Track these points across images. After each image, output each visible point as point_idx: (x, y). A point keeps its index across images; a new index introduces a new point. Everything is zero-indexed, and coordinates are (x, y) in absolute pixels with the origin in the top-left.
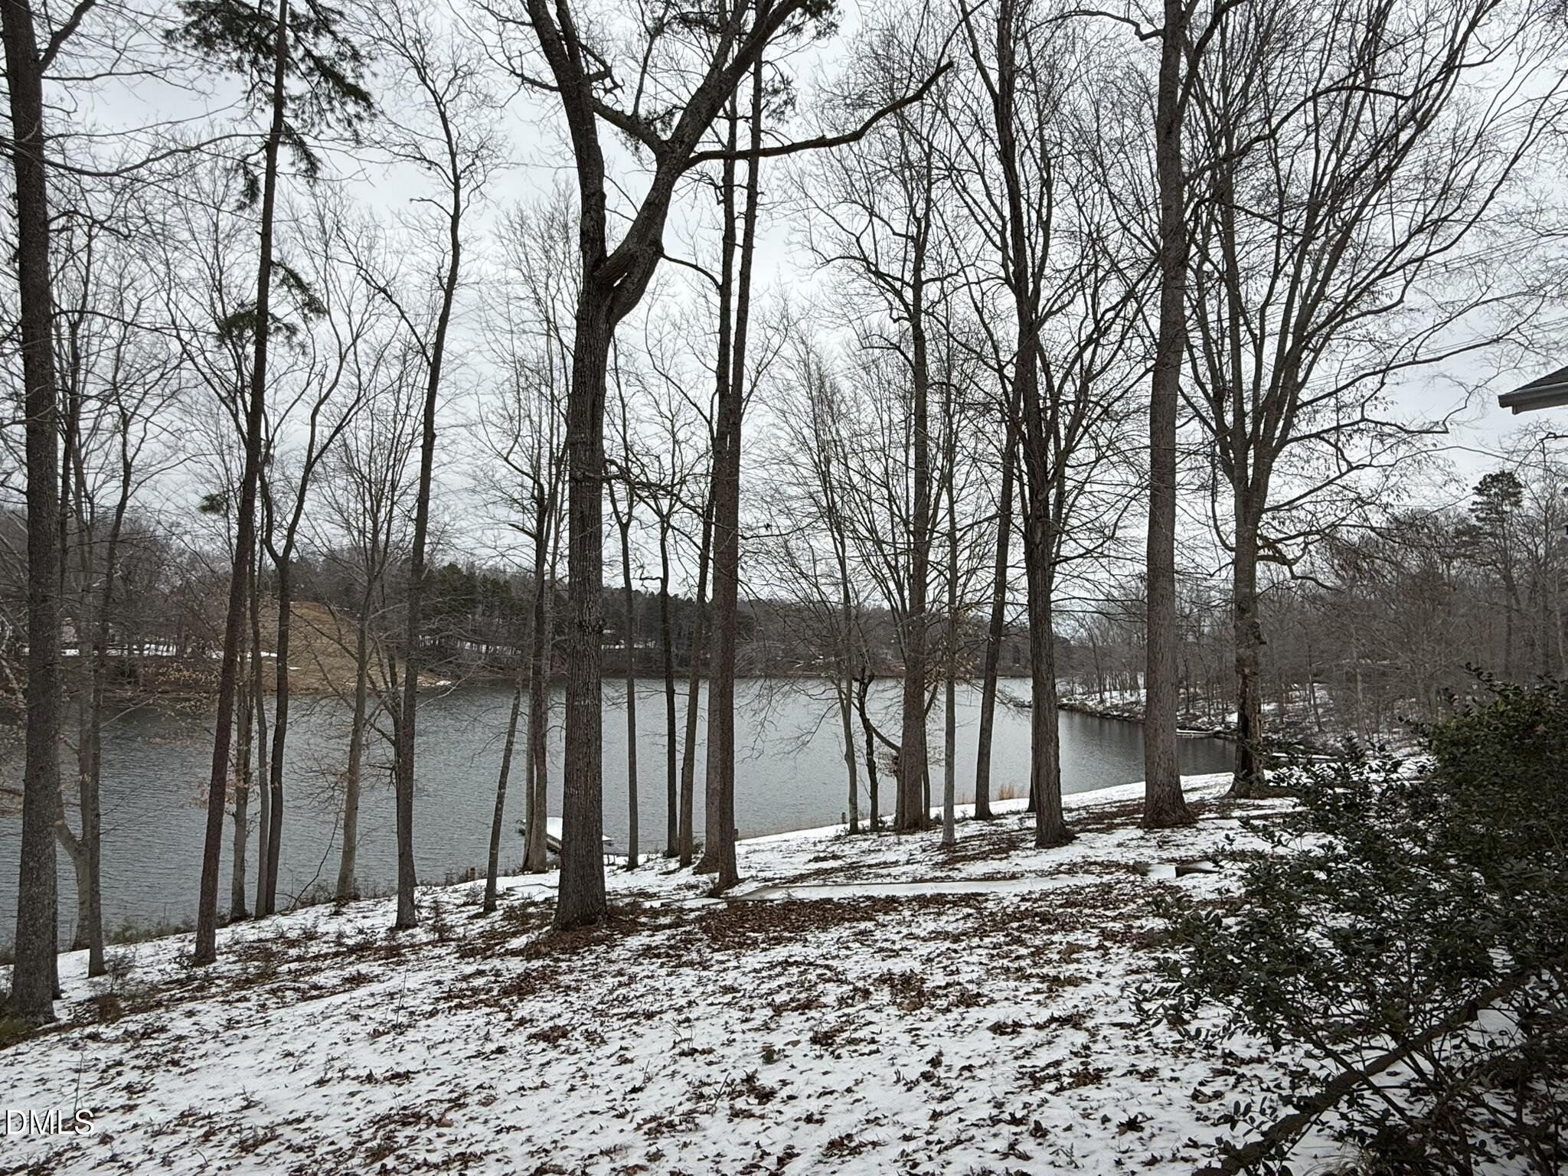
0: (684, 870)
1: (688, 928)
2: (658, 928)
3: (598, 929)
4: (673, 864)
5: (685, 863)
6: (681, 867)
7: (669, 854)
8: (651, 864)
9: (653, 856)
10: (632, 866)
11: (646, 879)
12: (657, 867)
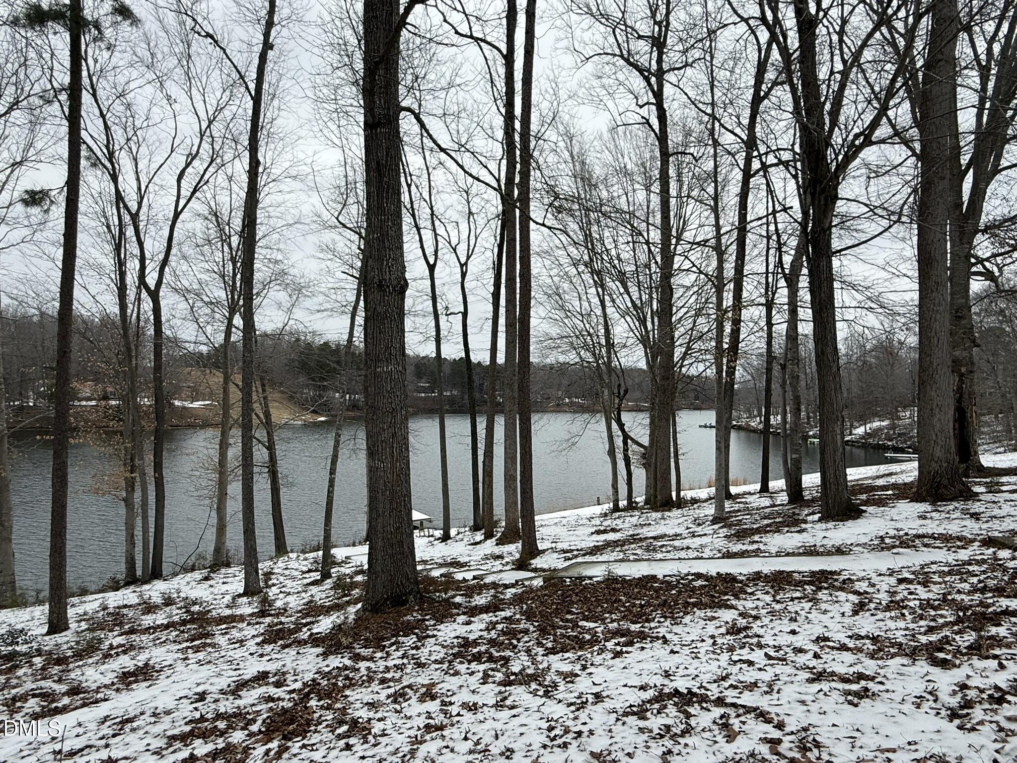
0: (489, 541)
1: (508, 613)
2: (474, 611)
3: (410, 611)
4: (479, 536)
5: (489, 536)
6: (486, 539)
7: (475, 528)
8: (460, 536)
9: (462, 530)
10: (446, 538)
11: (457, 549)
12: (466, 539)
